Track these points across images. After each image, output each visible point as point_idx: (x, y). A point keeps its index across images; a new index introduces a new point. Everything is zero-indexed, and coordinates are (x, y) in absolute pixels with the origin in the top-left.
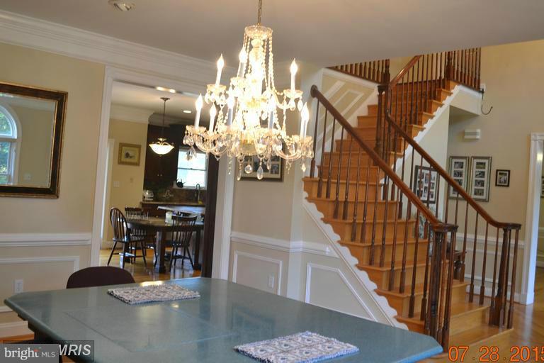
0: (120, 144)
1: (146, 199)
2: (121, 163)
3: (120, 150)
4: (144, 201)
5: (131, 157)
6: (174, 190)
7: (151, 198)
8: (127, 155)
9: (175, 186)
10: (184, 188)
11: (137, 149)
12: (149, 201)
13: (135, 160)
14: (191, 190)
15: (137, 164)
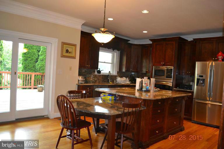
0: (62, 42)
1: (80, 82)
2: (63, 56)
3: (62, 47)
4: (78, 83)
5: (70, 53)
6: (96, 75)
7: (83, 81)
8: (67, 51)
9: (96, 73)
10: (101, 74)
11: (74, 47)
12: (82, 83)
13: (73, 55)
14: (105, 75)
15: (74, 58)
